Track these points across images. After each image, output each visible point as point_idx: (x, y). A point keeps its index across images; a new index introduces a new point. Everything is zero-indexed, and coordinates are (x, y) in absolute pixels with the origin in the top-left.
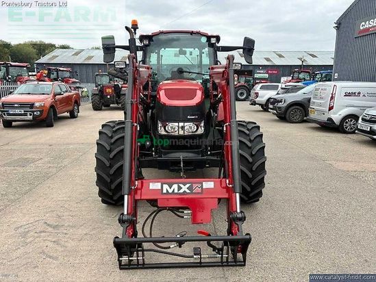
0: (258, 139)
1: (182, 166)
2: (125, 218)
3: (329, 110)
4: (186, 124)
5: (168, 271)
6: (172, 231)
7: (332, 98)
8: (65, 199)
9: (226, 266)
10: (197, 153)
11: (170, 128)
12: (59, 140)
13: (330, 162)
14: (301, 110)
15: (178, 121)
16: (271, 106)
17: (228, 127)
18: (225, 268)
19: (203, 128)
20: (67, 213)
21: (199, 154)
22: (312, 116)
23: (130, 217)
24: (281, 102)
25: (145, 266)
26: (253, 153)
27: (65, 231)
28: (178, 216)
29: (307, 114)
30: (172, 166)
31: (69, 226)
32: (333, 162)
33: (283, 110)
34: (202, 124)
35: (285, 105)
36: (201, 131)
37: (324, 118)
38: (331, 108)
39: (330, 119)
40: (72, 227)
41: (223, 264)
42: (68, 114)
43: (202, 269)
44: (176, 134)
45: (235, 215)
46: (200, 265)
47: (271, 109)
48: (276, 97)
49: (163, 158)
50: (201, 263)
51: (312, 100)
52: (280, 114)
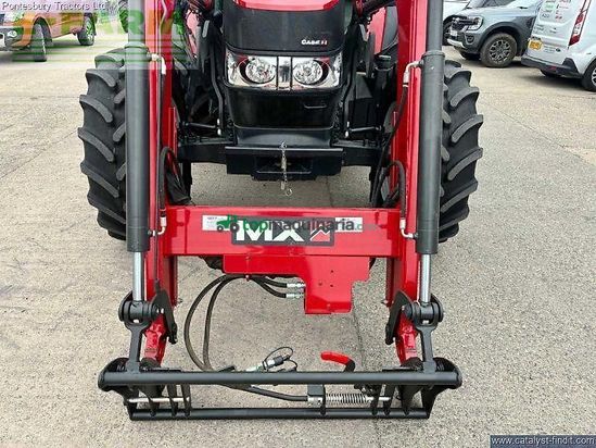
0: (466, 105)
1: (284, 167)
2: (137, 309)
3: (571, 43)
4: (296, 61)
5: (247, 426)
6: (258, 311)
7: (580, 18)
8: (39, 219)
9: (382, 418)
10: (321, 136)
11: (254, 70)
12: (52, 87)
13: (574, 151)
14: (510, 42)
15: (277, 53)
16: (454, 33)
17: (418, 72)
18: (380, 423)
19: (337, 75)
20: (36, 256)
21: (324, 139)
22: (533, 53)
23: (148, 308)
24: (475, 23)
25: (192, 414)
26: (454, 140)
27: (24, 304)
28: (273, 292)
29: (522, 50)
30: (259, 167)
31: (34, 289)
32: (582, 152)
33: (477, 40)
34: (337, 64)
35: (483, 30)
36: (333, 80)
37: (557, 60)
38: (574, 40)
39: (569, 62)
40: (41, 291)
41: (375, 413)
42: (73, 38)
43: (327, 422)
44: (272, 86)
45: (417, 309)
46: (322, 413)
47: (453, 38)
48: (466, 13)
49: (243, 145)
50: (323, 409)
51: (539, 21)
52: (468, 48)
